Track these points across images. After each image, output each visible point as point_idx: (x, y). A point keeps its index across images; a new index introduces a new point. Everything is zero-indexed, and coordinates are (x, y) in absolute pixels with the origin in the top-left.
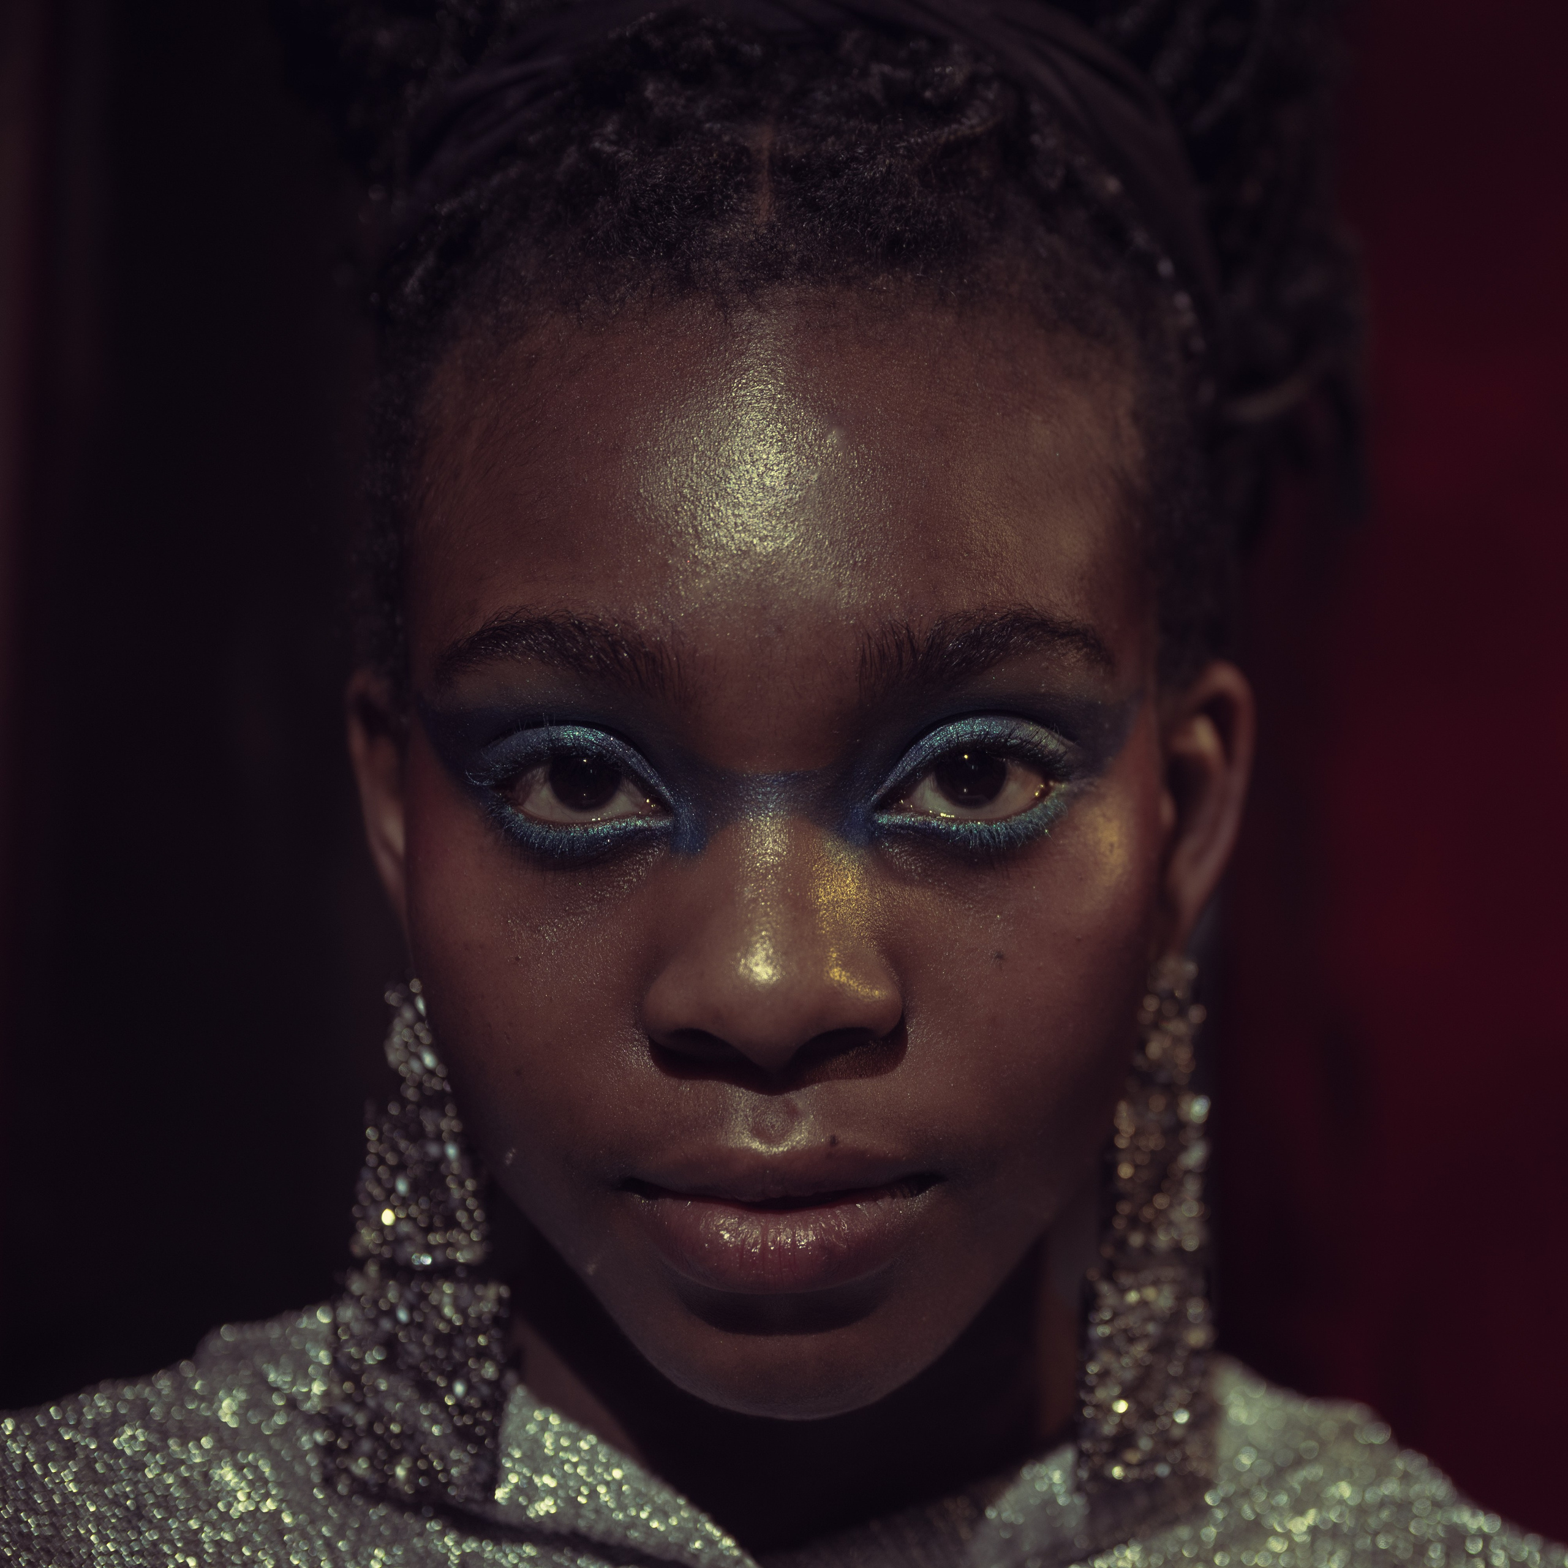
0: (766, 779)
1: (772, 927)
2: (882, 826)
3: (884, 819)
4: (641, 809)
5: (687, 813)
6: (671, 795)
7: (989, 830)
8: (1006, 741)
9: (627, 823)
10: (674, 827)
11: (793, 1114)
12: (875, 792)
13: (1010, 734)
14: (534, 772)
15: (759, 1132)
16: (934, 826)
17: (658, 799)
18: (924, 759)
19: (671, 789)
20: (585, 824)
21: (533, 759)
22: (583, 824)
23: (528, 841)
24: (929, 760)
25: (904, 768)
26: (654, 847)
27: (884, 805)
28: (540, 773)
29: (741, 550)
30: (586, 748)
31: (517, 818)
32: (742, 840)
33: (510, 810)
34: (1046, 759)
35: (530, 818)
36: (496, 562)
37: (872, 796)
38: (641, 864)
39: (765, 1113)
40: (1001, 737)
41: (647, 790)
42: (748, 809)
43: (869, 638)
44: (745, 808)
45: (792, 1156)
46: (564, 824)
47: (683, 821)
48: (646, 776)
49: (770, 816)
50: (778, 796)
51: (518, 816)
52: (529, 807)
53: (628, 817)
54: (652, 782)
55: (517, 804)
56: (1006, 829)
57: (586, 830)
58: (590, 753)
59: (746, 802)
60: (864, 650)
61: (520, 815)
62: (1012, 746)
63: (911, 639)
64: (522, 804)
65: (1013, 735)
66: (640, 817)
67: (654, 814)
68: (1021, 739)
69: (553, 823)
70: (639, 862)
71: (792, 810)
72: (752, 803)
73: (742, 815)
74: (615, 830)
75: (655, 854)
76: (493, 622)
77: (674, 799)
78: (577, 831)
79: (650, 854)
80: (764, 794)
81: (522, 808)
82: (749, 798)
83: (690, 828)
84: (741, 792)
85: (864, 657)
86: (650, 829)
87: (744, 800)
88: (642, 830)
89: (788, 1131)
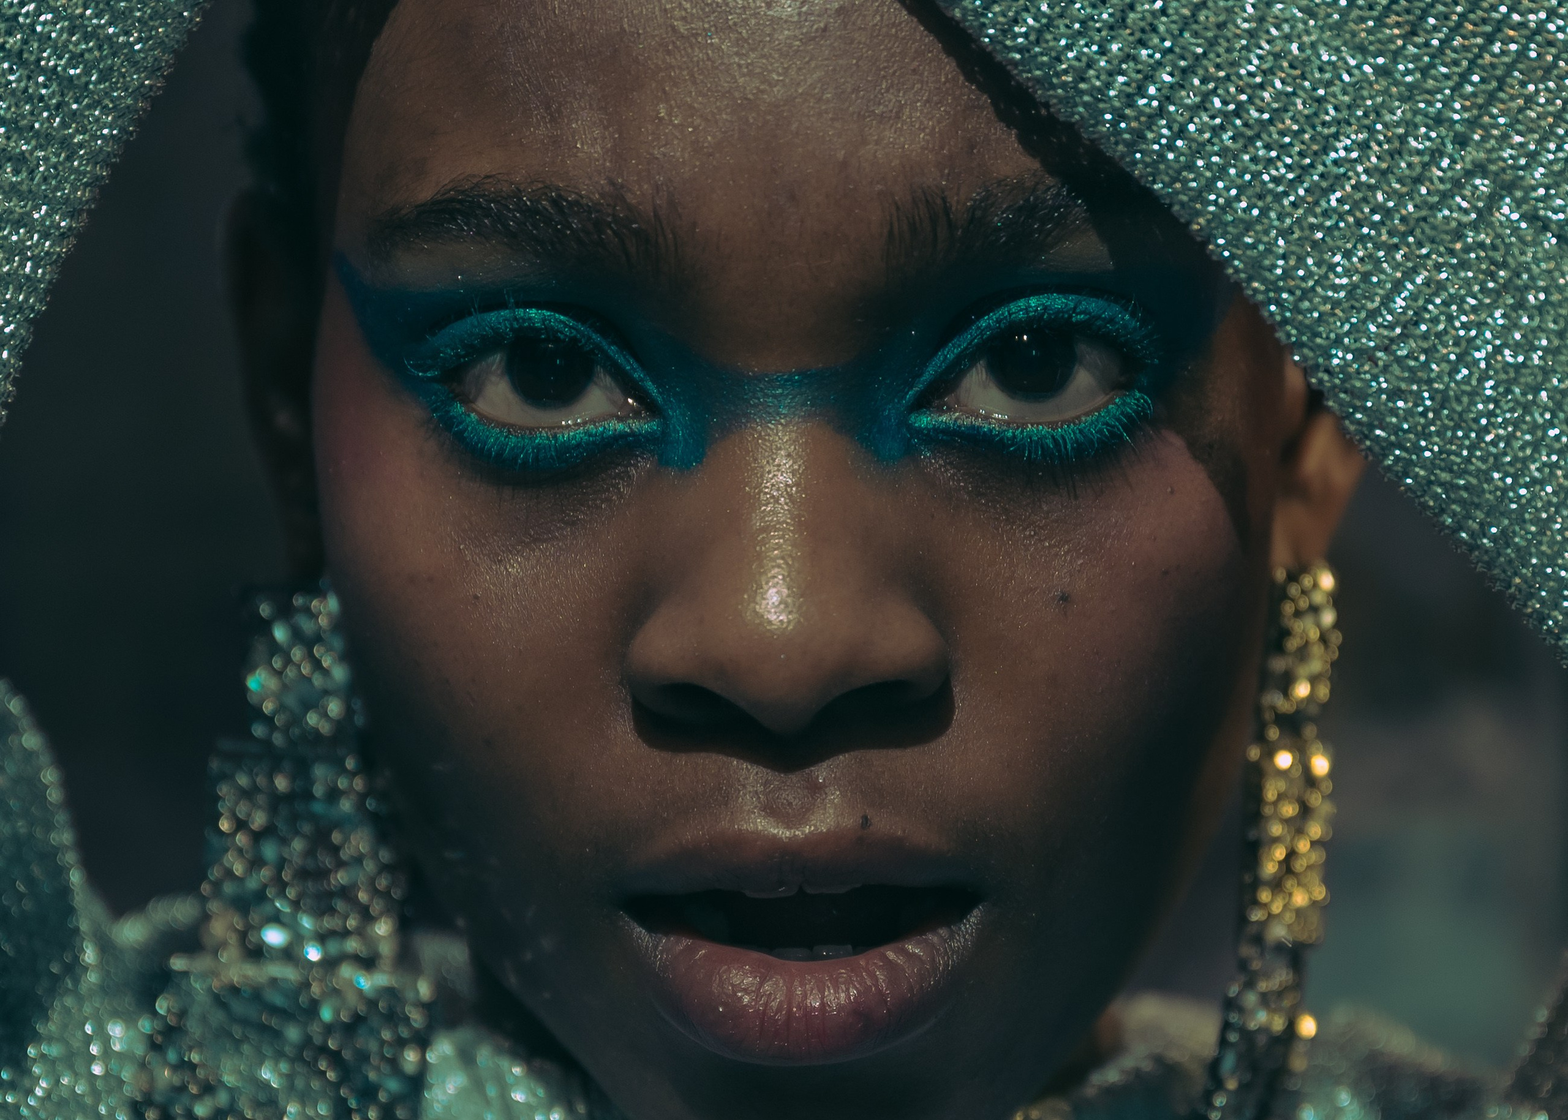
0: (776, 379)
1: (787, 563)
2: (919, 432)
3: (924, 420)
4: (620, 409)
5: (679, 417)
6: (659, 392)
7: (1053, 437)
8: (1070, 317)
9: (605, 428)
10: (663, 432)
11: (815, 789)
12: (911, 388)
13: (1075, 308)
14: (490, 360)
15: (771, 810)
16: (984, 432)
17: (642, 397)
18: (970, 344)
19: (659, 385)
20: (553, 428)
21: (490, 343)
22: (551, 428)
23: (482, 449)
24: (977, 345)
25: (946, 356)
26: (637, 456)
27: (922, 403)
28: (496, 360)
29: (746, 99)
30: (558, 331)
31: (468, 419)
32: (748, 452)
33: (459, 409)
34: (1123, 339)
35: (482, 417)
36: (455, 116)
37: (907, 393)
38: (622, 479)
39: (780, 788)
40: (1063, 312)
41: (629, 386)
42: (755, 415)
43: (898, 208)
44: (751, 413)
45: (814, 841)
46: (527, 428)
47: (674, 427)
48: (628, 368)
49: (781, 424)
50: (791, 399)
51: (469, 416)
52: (481, 405)
53: (605, 420)
54: (636, 375)
55: (467, 401)
56: (1074, 433)
57: (555, 437)
58: (562, 337)
59: (752, 406)
60: (891, 224)
61: (473, 415)
62: (1079, 323)
63: (947, 211)
64: (473, 401)
65: (1078, 310)
66: (620, 419)
67: (637, 414)
68: (1090, 313)
69: (512, 426)
70: (618, 476)
71: (809, 415)
72: (760, 407)
73: (747, 422)
74: (590, 435)
75: (643, 466)
76: (449, 192)
77: (663, 398)
78: (542, 438)
79: (632, 465)
80: (775, 396)
81: (474, 406)
82: (756, 401)
83: (683, 435)
84: (746, 394)
85: (891, 232)
86: (633, 434)
87: (749, 403)
88: (623, 436)
89: (808, 810)
